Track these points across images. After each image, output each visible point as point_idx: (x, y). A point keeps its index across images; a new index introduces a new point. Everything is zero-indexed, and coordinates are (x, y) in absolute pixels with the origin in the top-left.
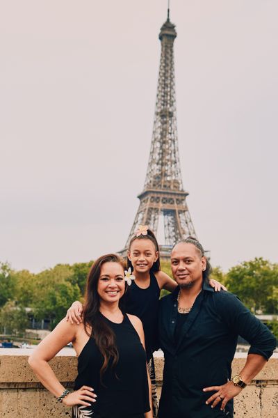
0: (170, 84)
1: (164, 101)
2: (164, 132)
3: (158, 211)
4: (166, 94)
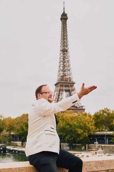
0: (66, 38)
2: (64, 58)
3: (63, 90)
4: (64, 42)
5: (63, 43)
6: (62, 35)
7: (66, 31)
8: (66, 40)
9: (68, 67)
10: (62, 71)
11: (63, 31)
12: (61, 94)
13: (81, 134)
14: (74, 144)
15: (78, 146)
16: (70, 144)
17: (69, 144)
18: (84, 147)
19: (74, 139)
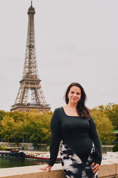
0: (33, 33)
1: (30, 41)
2: (30, 54)
3: (28, 88)
4: (31, 37)
5: (30, 39)
6: (29, 30)
7: (33, 26)
8: (33, 35)
9: (34, 64)
10: (28, 68)
11: (30, 26)
12: (26, 91)
13: (46, 133)
14: (39, 144)
15: (43, 146)
16: (35, 144)
17: (33, 144)
18: (49, 147)
19: (38, 138)
